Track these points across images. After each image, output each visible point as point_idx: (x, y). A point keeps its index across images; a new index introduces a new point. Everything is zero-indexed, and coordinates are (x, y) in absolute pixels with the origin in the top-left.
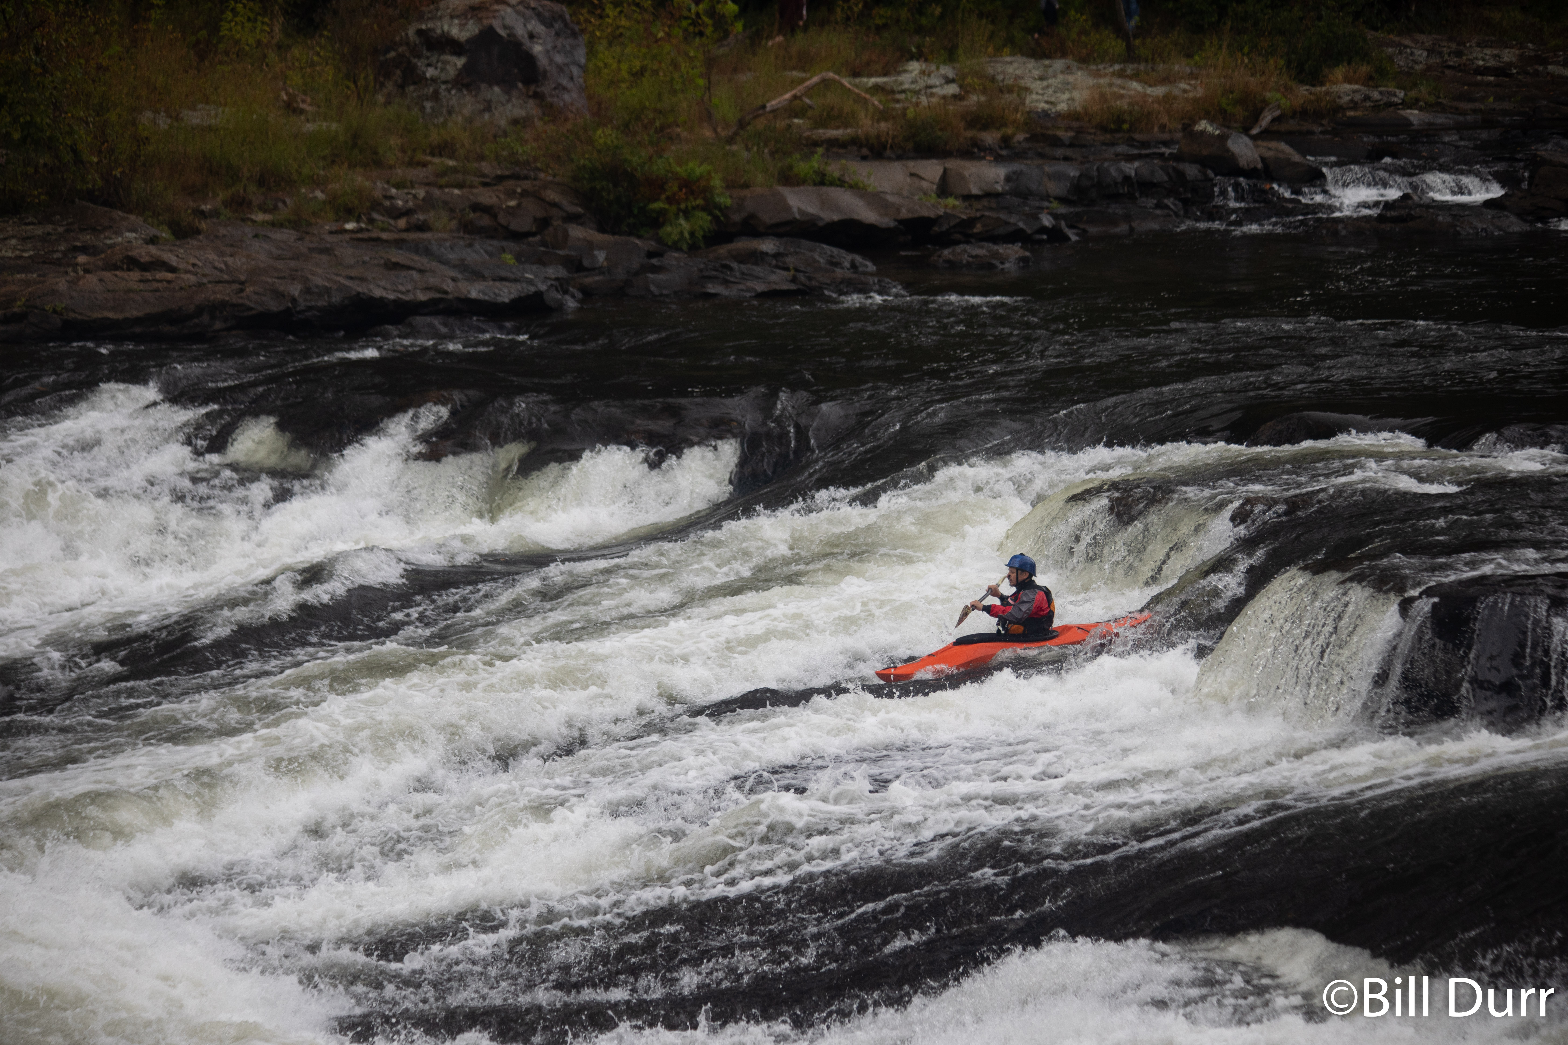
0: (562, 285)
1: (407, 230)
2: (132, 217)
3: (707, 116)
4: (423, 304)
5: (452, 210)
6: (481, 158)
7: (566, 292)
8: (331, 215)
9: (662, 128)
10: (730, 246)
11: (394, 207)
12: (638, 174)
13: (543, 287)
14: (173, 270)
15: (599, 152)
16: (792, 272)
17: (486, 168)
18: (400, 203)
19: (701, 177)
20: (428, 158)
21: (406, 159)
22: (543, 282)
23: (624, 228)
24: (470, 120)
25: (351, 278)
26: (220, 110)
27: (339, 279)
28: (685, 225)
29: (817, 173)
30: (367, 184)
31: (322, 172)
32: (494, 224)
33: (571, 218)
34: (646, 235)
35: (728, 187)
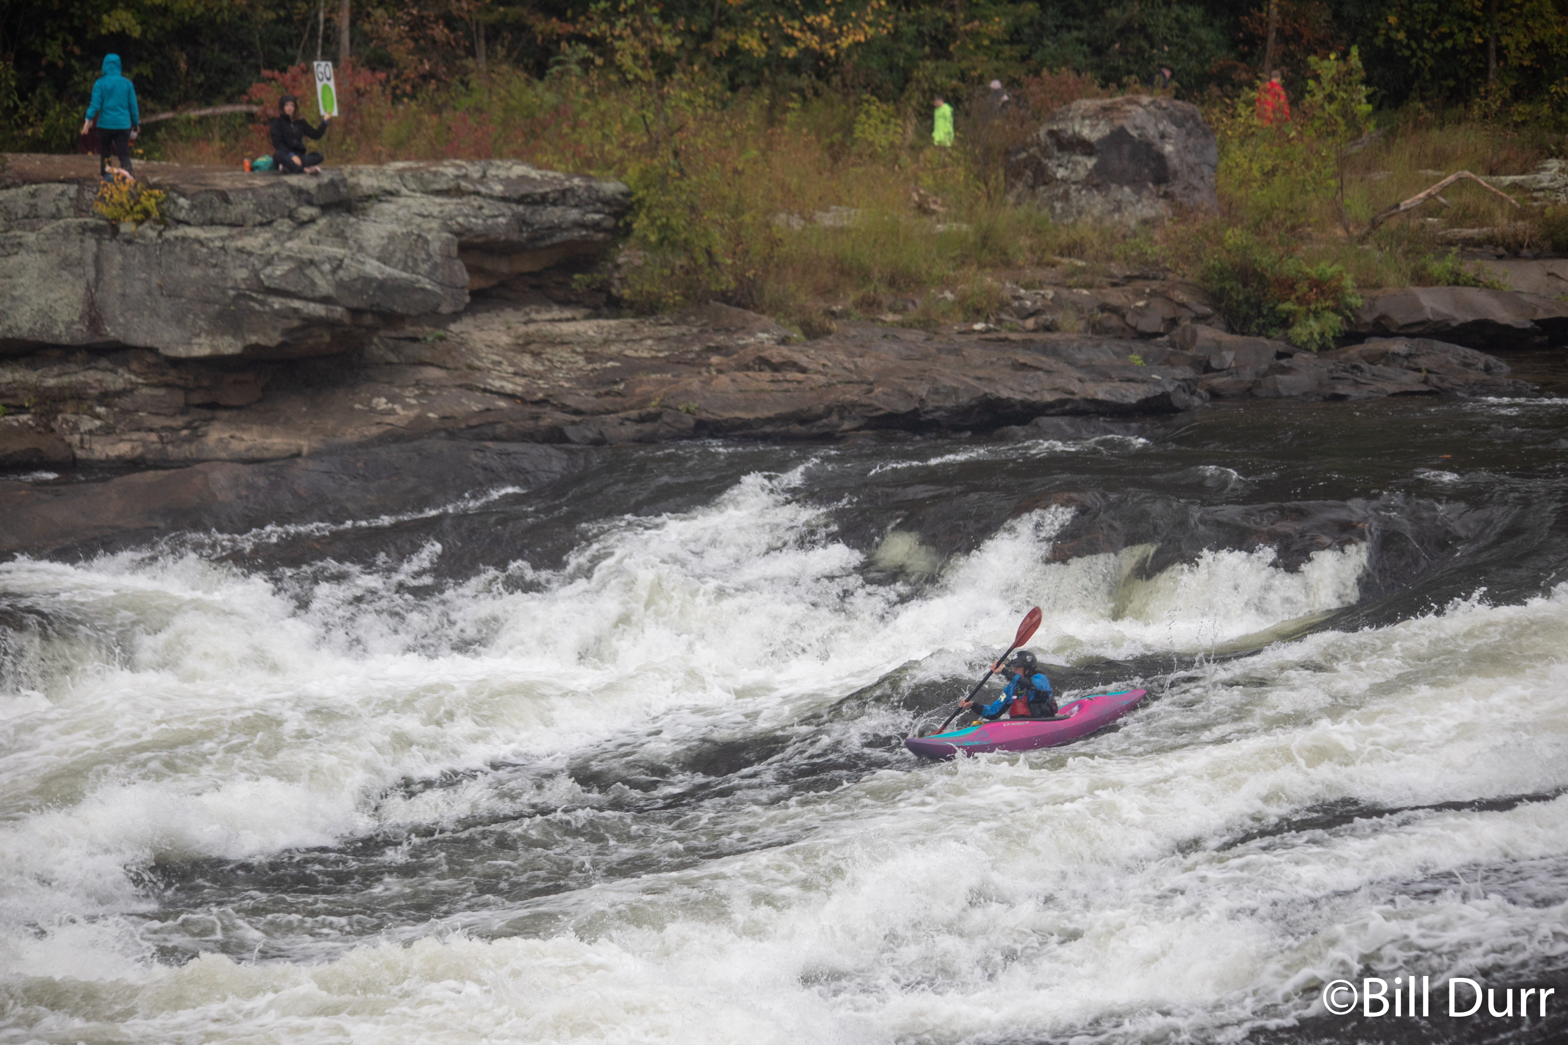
0: (1189, 386)
1: (1035, 331)
2: (765, 318)
3: (1339, 216)
4: (1050, 405)
5: (1080, 311)
6: (1110, 258)
7: (1193, 393)
8: (960, 316)
9: (1293, 228)
10: (1360, 347)
11: (1023, 308)
12: (1268, 274)
13: (1170, 389)
14: (803, 370)
15: (1229, 252)
16: (1424, 374)
17: (1115, 269)
18: (1028, 303)
19: (1332, 277)
20: (1057, 258)
21: (1036, 259)
22: (1171, 383)
23: (1254, 328)
24: (1100, 220)
25: (979, 379)
26: (853, 211)
27: (967, 379)
28: (1314, 325)
29: (1452, 273)
30: (996, 284)
31: (952, 273)
32: (1122, 325)
33: (1200, 318)
34: (1275, 336)
35: (1359, 287)
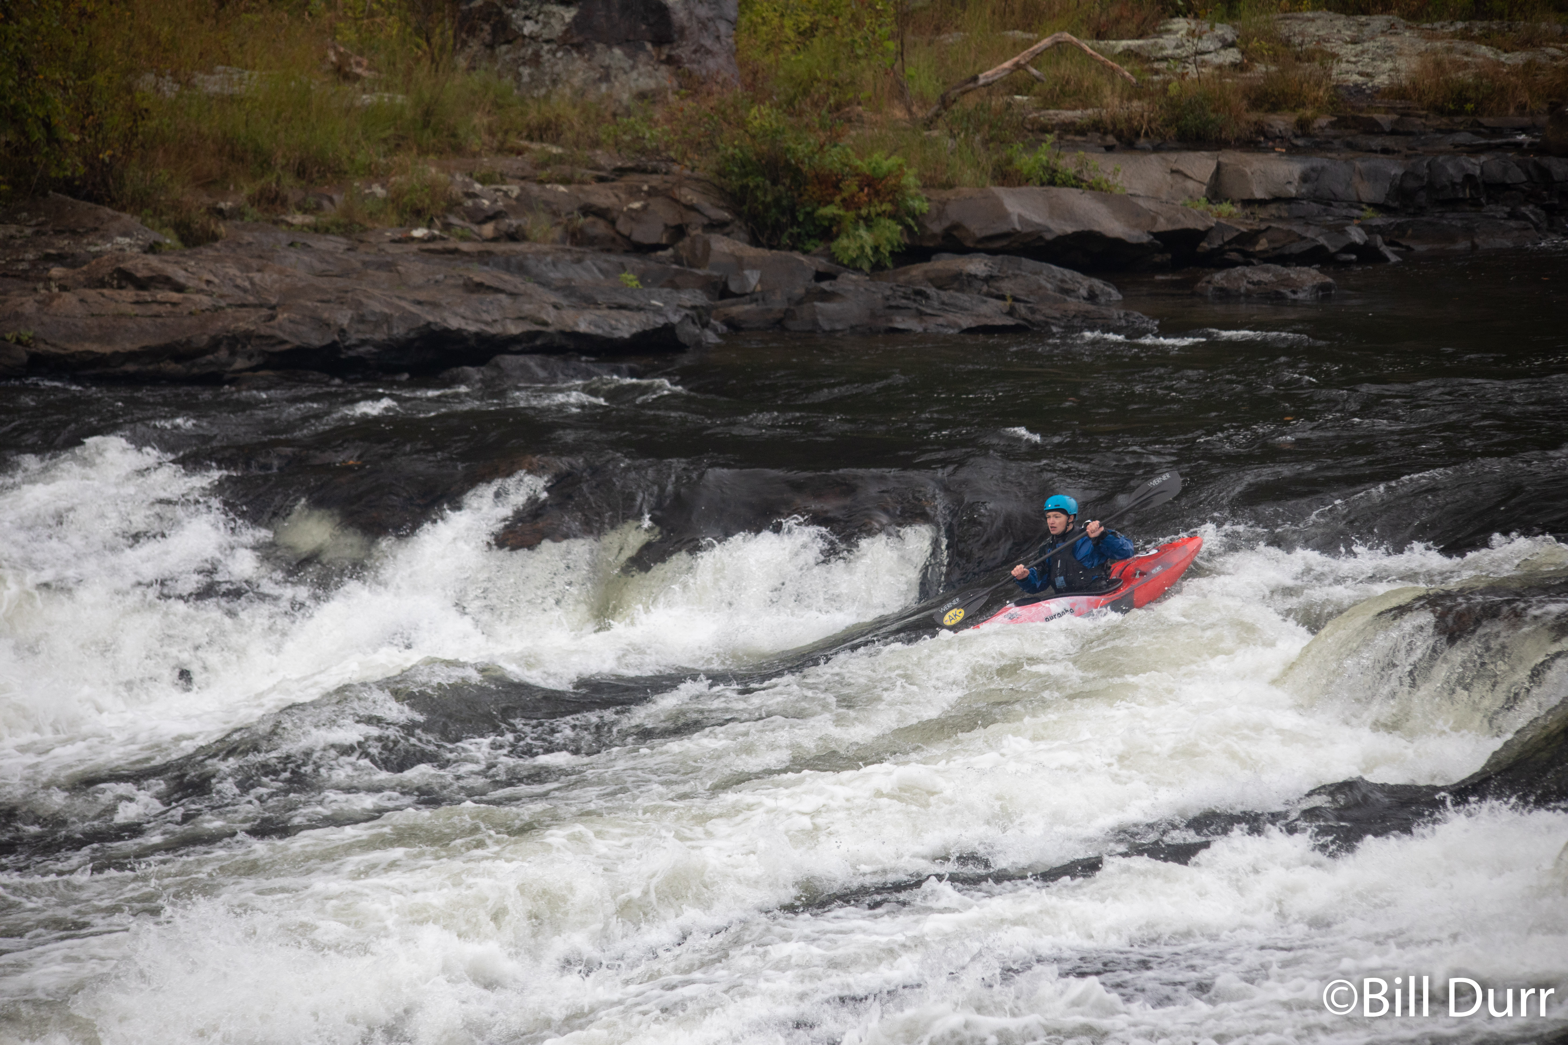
0: (700, 316)
1: (494, 239)
2: (126, 217)
3: (899, 91)
4: (514, 339)
5: (555, 214)
6: (596, 144)
7: (705, 325)
8: (394, 218)
9: (838, 107)
10: (926, 266)
11: (479, 209)
12: (805, 168)
13: (675, 319)
14: (180, 288)
15: (753, 137)
16: (1009, 302)
17: (602, 157)
18: (486, 202)
19: (890, 172)
20: (525, 143)
21: (496, 144)
22: (676, 312)
23: (785, 240)
24: (581, 92)
25: (420, 303)
26: (247, 74)
27: (403, 304)
28: (866, 237)
29: (1045, 168)
30: (442, 176)
31: (382, 161)
32: (612, 233)
33: (715, 226)
34: (815, 250)
35: (925, 186)
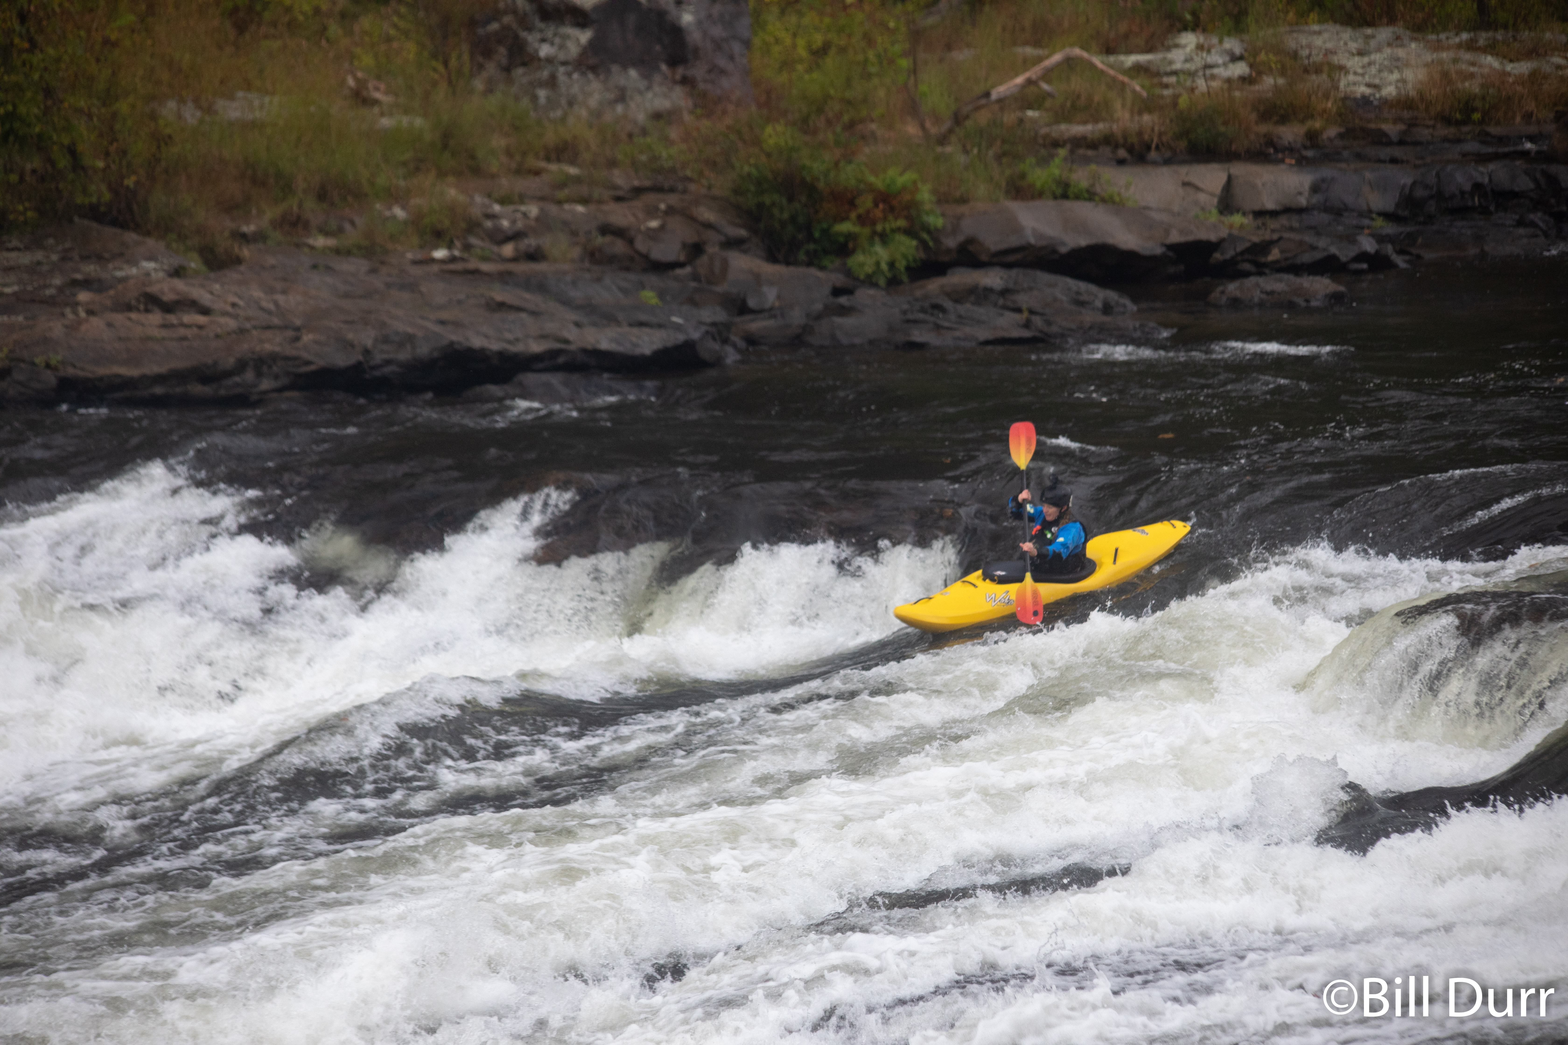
0: (720, 333)
1: (514, 260)
2: (151, 241)
3: (912, 108)
4: (537, 358)
5: (574, 233)
6: (612, 163)
7: (725, 341)
8: (415, 240)
9: (852, 124)
10: (942, 280)
11: (498, 229)
12: (821, 185)
13: (696, 335)
14: (206, 311)
15: (769, 155)
16: (1026, 315)
17: (619, 178)
18: (505, 223)
19: (904, 188)
20: (542, 164)
21: (514, 166)
22: (696, 328)
23: (802, 256)
24: (597, 114)
25: (443, 323)
26: (267, 99)
27: (426, 323)
28: (882, 253)
29: (1059, 182)
30: (462, 198)
31: (402, 183)
32: (630, 252)
33: (732, 243)
34: (831, 266)
35: (939, 202)
